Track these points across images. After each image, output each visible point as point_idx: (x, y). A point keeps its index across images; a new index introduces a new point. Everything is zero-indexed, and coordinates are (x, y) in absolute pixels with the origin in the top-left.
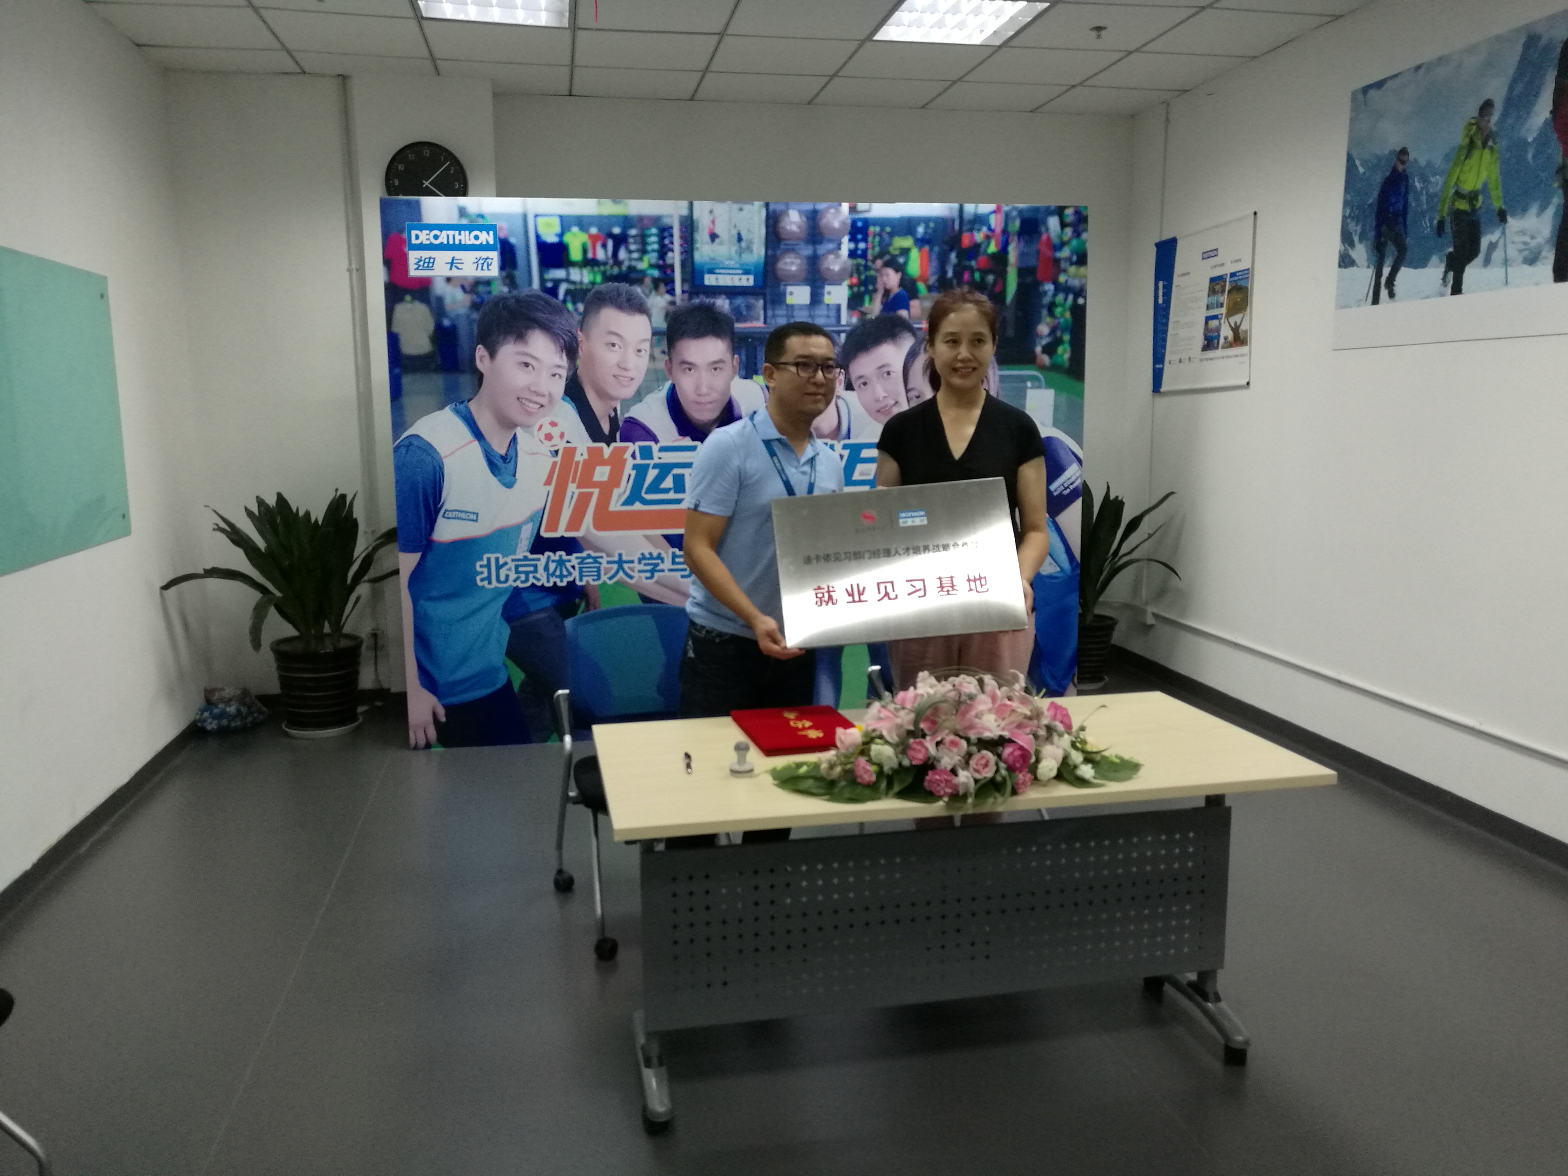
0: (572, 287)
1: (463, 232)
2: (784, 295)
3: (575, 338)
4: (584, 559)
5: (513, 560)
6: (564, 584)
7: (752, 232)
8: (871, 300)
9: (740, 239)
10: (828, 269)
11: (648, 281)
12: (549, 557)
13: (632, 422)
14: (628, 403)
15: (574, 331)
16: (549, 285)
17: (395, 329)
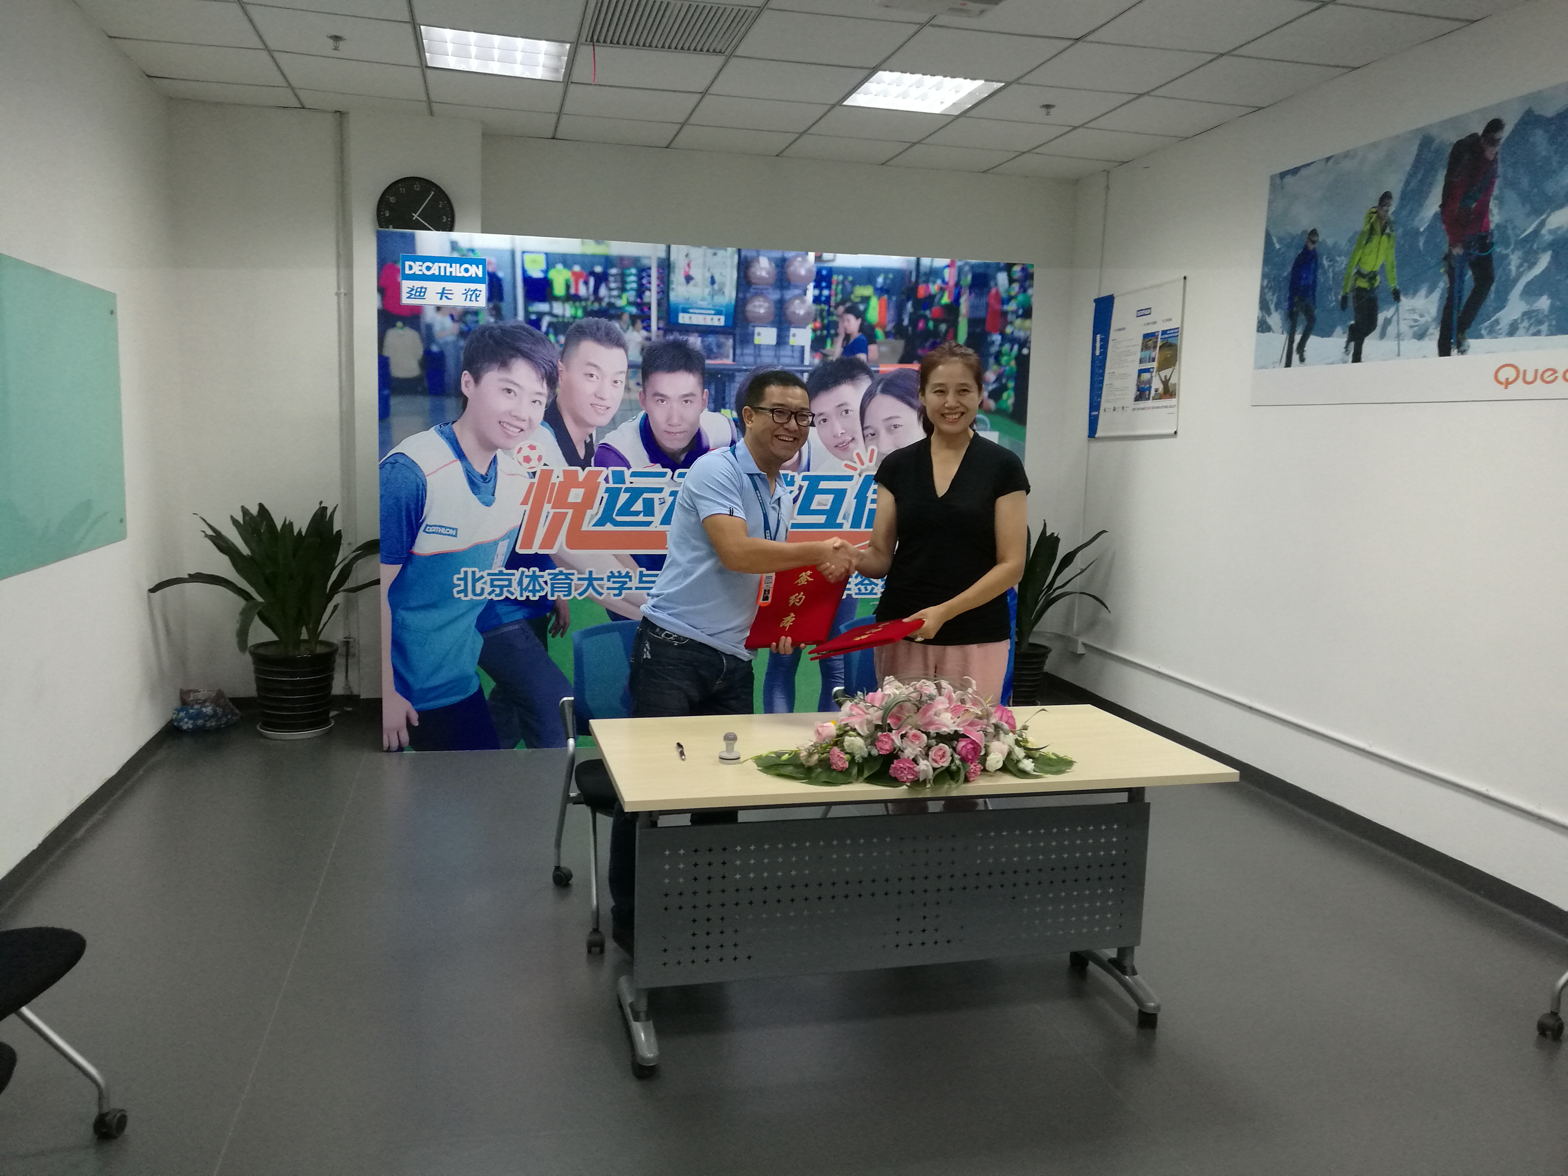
0: (554, 320)
1: (454, 265)
2: (753, 334)
3: (555, 367)
4: (556, 575)
5: (489, 574)
6: (537, 598)
7: (724, 276)
8: (832, 343)
9: (713, 282)
10: (794, 313)
11: (626, 317)
12: (523, 572)
13: (606, 447)
14: (603, 430)
15: (554, 361)
16: (533, 317)
17: (386, 353)
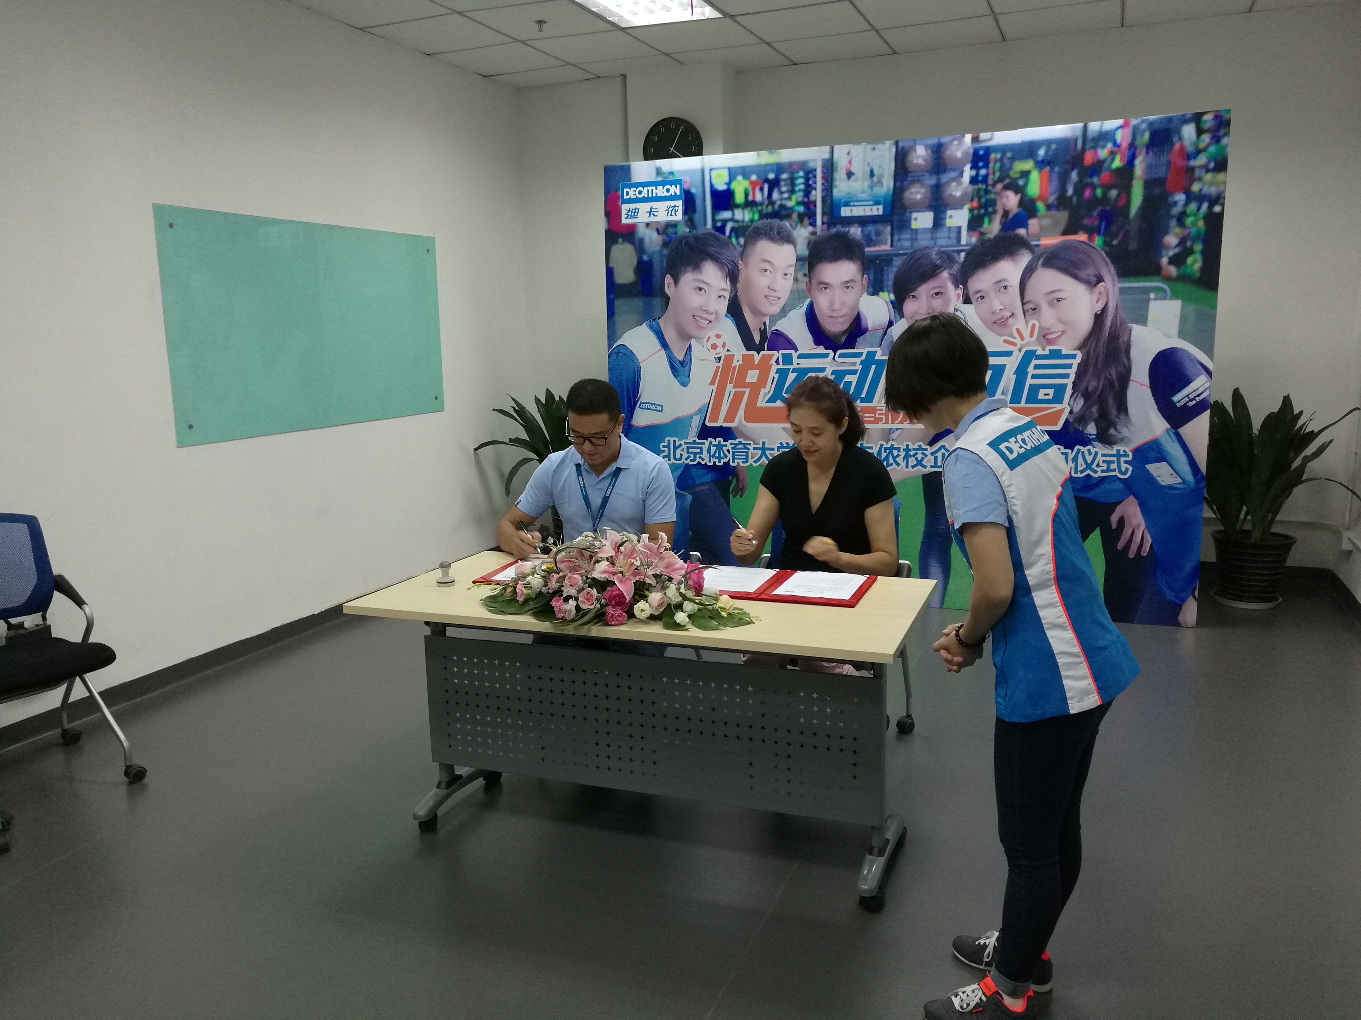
0: (736, 225)
1: (658, 187)
2: (909, 221)
3: (736, 266)
4: (736, 444)
5: (686, 443)
6: (721, 464)
7: (883, 168)
8: (990, 221)
9: (872, 174)
10: (951, 195)
11: (795, 216)
12: (711, 442)
13: (777, 333)
14: (775, 318)
15: (736, 261)
16: (719, 224)
17: (611, 265)
